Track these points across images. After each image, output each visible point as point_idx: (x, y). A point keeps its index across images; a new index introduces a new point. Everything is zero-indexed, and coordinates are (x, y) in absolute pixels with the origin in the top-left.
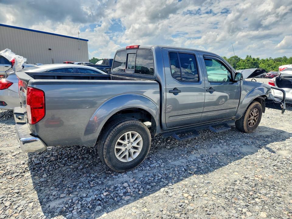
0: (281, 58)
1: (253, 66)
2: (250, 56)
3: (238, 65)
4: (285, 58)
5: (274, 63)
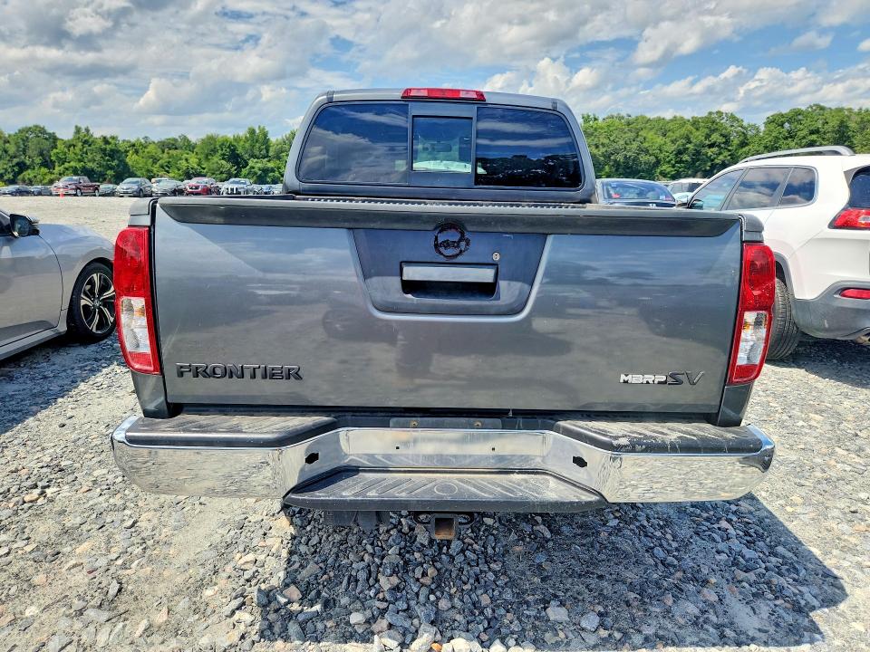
0: (175, 140)
1: (108, 160)
2: (87, 130)
3: (59, 159)
4: (185, 139)
5: (163, 152)
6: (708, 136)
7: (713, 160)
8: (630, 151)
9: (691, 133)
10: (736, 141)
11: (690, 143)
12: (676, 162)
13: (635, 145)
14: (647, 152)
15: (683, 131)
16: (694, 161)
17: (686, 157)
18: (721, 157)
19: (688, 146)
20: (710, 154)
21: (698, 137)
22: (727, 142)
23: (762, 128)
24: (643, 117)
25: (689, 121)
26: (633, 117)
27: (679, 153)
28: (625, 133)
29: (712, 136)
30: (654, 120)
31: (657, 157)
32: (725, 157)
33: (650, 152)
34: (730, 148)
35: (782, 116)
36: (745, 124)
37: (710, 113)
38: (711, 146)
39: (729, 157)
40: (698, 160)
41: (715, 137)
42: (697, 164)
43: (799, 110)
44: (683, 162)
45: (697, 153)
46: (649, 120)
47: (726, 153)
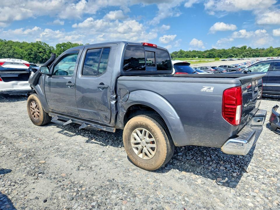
6: (38, 49)
7: (42, 57)
8: (9, 53)
9: (32, 48)
10: (48, 52)
11: (32, 51)
12: (29, 58)
13: (11, 51)
14: (17, 54)
15: (29, 47)
16: (35, 58)
17: (32, 56)
18: (44, 56)
19: (32, 52)
20: (40, 55)
21: (35, 49)
22: (45, 51)
23: (55, 48)
24: (11, 41)
25: (30, 44)
26: (7, 41)
27: (29, 54)
28: (6, 47)
29: (40, 49)
30: (16, 42)
31: (21, 56)
32: (46, 56)
33: (18, 54)
34: (47, 53)
35: (61, 45)
36: (49, 46)
37: (37, 42)
38: (40, 52)
39: (47, 57)
40: (37, 57)
41: (41, 50)
42: (37, 58)
43: (65, 43)
44: (31, 58)
45: (36, 55)
46: (14, 43)
47: (46, 55)
